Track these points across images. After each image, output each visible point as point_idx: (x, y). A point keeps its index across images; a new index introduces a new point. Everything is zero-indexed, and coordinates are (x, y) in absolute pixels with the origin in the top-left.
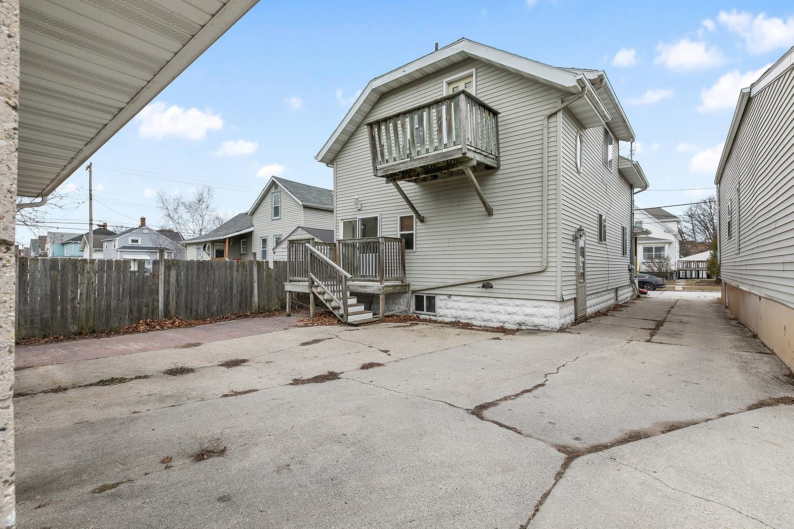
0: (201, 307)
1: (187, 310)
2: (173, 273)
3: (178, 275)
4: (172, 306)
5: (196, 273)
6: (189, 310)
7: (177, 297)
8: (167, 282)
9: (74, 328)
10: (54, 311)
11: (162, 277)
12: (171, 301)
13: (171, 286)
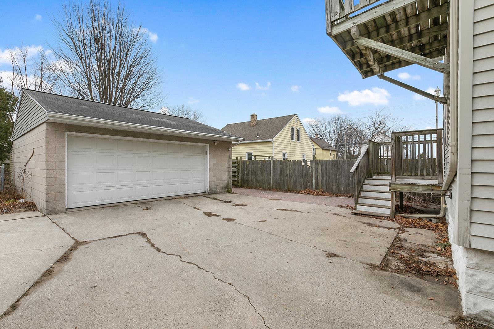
0: (334, 187)
1: (327, 187)
2: (320, 167)
3: (322, 168)
4: (320, 184)
5: (331, 167)
6: (328, 187)
7: (322, 179)
8: (317, 171)
9: (286, 188)
10: (281, 180)
11: (314, 169)
12: (319, 182)
13: (319, 173)
